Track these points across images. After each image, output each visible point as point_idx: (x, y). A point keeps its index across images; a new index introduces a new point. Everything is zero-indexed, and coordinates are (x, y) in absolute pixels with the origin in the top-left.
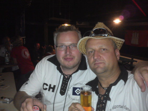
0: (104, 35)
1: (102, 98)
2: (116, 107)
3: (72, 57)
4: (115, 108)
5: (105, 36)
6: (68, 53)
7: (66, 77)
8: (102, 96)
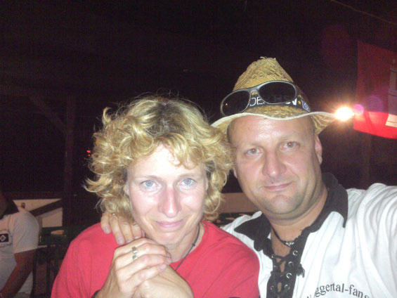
1: (282, 267)
2: (325, 290)
4: (323, 293)
5: (291, 105)
8: (283, 259)
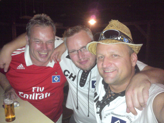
0: (116, 38)
3: (87, 59)
6: (81, 58)
7: (86, 72)
